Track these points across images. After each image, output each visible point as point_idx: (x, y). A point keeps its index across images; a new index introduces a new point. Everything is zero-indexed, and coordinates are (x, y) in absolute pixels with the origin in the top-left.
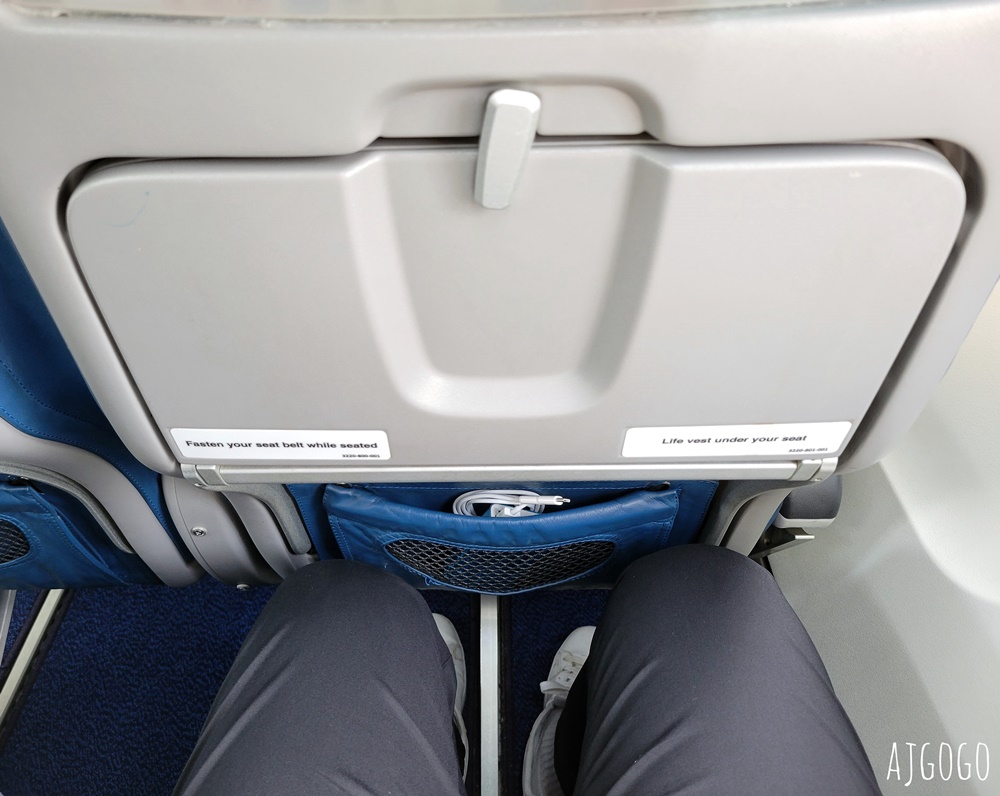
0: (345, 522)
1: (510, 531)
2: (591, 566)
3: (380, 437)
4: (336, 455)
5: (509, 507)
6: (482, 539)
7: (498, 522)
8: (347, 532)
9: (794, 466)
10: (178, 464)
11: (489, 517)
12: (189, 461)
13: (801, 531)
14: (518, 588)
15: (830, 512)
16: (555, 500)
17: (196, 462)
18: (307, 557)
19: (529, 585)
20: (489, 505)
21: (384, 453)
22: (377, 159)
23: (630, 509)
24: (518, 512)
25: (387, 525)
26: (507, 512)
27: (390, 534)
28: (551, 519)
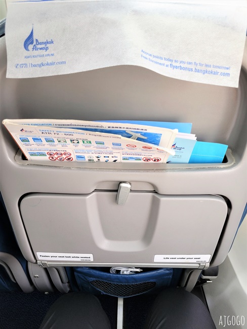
0: (79, 274)
1: (126, 278)
2: (149, 289)
3: (91, 256)
4: (79, 260)
5: (126, 272)
6: (118, 281)
7: (123, 276)
8: (79, 277)
9: (198, 265)
10: (37, 261)
11: (120, 274)
12: (39, 260)
13: (209, 280)
14: (128, 295)
15: (216, 274)
16: (138, 270)
17: (41, 261)
18: (67, 284)
19: (132, 295)
20: (120, 271)
21: (92, 259)
22: (94, 193)
23: (159, 273)
24: (128, 273)
25: (91, 276)
26: (125, 273)
27: (92, 278)
28: (137, 275)
